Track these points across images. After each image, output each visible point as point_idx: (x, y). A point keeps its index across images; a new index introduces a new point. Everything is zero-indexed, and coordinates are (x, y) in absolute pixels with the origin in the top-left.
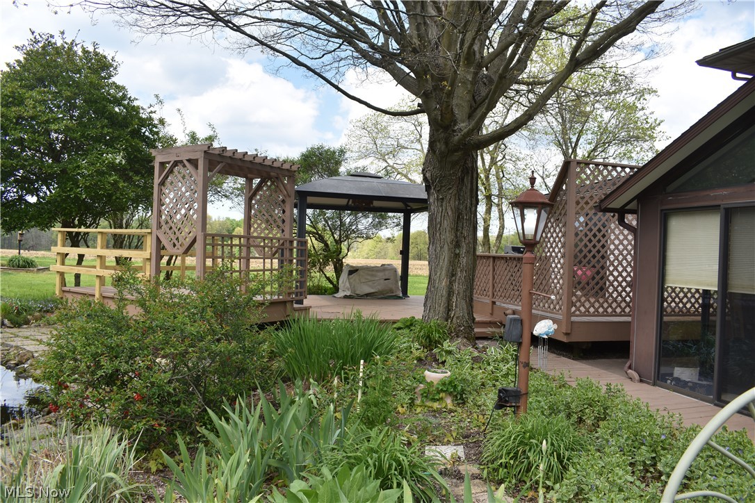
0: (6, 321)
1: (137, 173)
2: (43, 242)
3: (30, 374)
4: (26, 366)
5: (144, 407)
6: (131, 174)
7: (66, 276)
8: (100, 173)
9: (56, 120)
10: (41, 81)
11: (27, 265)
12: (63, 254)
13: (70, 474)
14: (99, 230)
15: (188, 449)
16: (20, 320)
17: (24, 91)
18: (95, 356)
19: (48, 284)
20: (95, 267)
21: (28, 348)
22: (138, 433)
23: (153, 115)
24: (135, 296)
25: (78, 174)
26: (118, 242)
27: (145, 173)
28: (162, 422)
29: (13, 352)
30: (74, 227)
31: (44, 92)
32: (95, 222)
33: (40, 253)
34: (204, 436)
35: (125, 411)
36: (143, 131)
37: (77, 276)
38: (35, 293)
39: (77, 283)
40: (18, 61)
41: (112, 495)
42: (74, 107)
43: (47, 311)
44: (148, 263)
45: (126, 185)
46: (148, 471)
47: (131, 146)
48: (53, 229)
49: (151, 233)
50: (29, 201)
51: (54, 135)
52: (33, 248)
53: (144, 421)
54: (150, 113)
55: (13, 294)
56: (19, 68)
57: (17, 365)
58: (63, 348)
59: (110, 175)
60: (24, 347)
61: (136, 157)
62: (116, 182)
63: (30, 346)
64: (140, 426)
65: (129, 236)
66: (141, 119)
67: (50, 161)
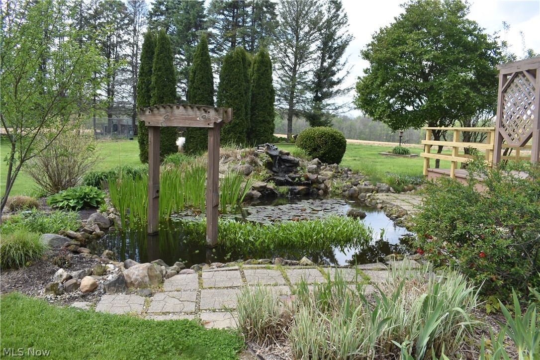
0: (391, 189)
1: (484, 85)
2: (414, 138)
3: (405, 225)
4: (402, 219)
5: (486, 263)
6: (479, 86)
7: (430, 160)
8: (456, 87)
9: (426, 52)
10: (416, 26)
11: (404, 153)
12: (429, 145)
13: (431, 302)
14: (454, 128)
15: (521, 304)
16: (400, 188)
17: (405, 34)
18: (453, 220)
19: (417, 166)
20: (451, 155)
21: (404, 208)
22: (481, 282)
23: (497, 40)
24: (483, 177)
25: (441, 89)
26: (467, 137)
27: (490, 85)
28: (499, 277)
29: (395, 209)
30: (437, 126)
31: (419, 33)
32: (451, 123)
33: (413, 145)
34: (533, 296)
35: (471, 263)
36: (489, 53)
37: (438, 161)
38: (410, 171)
39: (437, 166)
40: (402, 15)
41: (458, 324)
42: (438, 41)
43: (417, 184)
44: (491, 153)
45: (475, 94)
46: (483, 311)
47: (480, 65)
48: (423, 128)
49: (495, 130)
50: (407, 109)
51: (424, 63)
52: (407, 142)
53: (486, 274)
54: (495, 38)
55: (395, 171)
56: (402, 20)
57: (397, 218)
58: (429, 211)
59: (464, 88)
60: (402, 206)
61: (483, 73)
62: (468, 93)
63: (406, 206)
64: (483, 277)
65: (475, 133)
66: (487, 44)
67: (422, 81)
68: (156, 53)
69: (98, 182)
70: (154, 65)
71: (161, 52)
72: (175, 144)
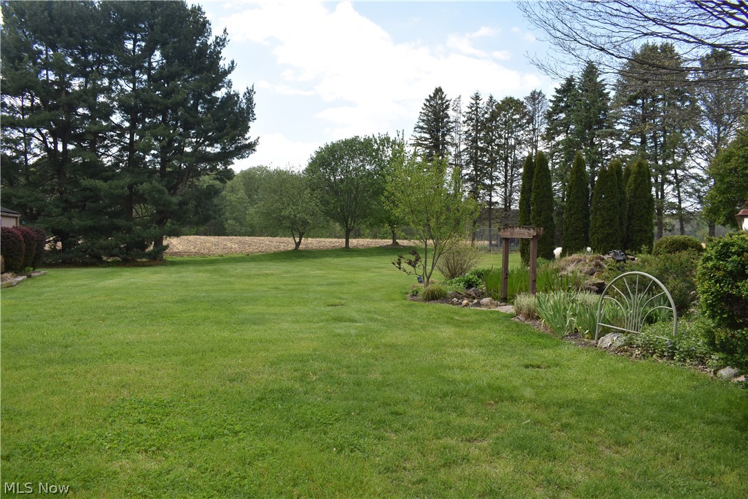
68: (535, 173)
69: (480, 275)
70: (533, 184)
71: (539, 172)
72: (553, 253)
